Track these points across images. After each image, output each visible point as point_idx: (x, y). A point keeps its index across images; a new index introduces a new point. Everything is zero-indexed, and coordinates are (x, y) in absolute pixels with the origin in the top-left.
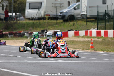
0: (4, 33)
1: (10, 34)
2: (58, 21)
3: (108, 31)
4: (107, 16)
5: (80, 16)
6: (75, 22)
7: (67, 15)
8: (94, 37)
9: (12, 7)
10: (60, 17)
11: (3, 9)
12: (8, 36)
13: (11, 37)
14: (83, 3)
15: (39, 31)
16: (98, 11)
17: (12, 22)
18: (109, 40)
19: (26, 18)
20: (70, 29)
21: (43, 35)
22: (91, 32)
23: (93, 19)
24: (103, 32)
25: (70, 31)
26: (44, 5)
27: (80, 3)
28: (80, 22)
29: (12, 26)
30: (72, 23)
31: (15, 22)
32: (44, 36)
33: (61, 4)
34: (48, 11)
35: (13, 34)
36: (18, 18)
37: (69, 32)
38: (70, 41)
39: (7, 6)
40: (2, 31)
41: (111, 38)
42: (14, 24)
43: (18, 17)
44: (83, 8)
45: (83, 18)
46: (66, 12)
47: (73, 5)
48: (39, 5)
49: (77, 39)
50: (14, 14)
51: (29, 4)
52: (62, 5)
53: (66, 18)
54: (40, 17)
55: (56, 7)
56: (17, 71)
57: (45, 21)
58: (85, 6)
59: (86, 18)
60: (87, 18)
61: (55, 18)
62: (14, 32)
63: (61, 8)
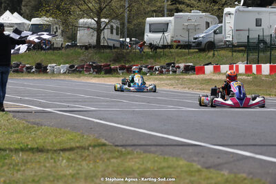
0: (112, 67)
1: (122, 68)
2: (191, 50)
3: (262, 65)
4: (262, 44)
5: (223, 44)
6: (216, 53)
7: (205, 42)
8: (241, 74)
9: (126, 30)
10: (194, 45)
11: (112, 33)
12: (119, 71)
13: (123, 73)
14: (227, 24)
15: (162, 64)
16: (248, 37)
17: (125, 51)
18: (263, 78)
20: (207, 63)
21: (168, 71)
22: (237, 67)
23: (243, 48)
24: (254, 67)
25: (207, 64)
26: (171, 27)
27: (223, 24)
28: (222, 52)
29: (125, 58)
30: (211, 54)
31: (128, 51)
32: (171, 73)
33: (195, 26)
34: (176, 36)
35: (126, 69)
36: (134, 46)
37: (206, 66)
38: (206, 80)
39: (117, 28)
40: (109, 63)
41: (266, 76)
42: (127, 53)
43: (134, 44)
44: (227, 31)
45: (228, 47)
46: (203, 37)
47: (213, 28)
48: (165, 27)
49: (216, 77)
50: (128, 40)
51: (150, 25)
52: (197, 28)
53: (203, 46)
54: (166, 44)
55: (188, 30)
56: (115, 123)
57: (171, 50)
58: (230, 29)
59: (231, 46)
60: (234, 46)
61: (187, 46)
62: (127, 66)
63: (195, 31)
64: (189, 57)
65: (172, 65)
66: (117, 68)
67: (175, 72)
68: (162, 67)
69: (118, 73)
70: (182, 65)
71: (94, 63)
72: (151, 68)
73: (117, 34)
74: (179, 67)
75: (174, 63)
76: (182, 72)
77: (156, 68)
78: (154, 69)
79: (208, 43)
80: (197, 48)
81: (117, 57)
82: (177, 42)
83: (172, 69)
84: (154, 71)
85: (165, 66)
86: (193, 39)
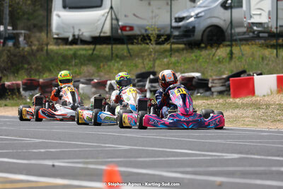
0: (7, 83)
1: (30, 86)
5: (244, 30)
6: (236, 50)
10: (176, 33)
12: (22, 92)
13: (32, 97)
19: (56, 36)
32: (148, 94)
34: (126, 16)
35: (38, 89)
45: (257, 36)
46: (197, 16)
59: (266, 35)
62: (41, 80)
63: (167, 4)
64: (173, 59)
65: (152, 77)
66: (18, 85)
69: (20, 96)
72: (100, 85)
75: (154, 74)
77: (111, 84)
78: (107, 86)
79: (209, 29)
80: (185, 39)
81: (12, 63)
82: (125, 30)
83: (152, 87)
84: (107, 93)
85: (134, 80)
86: (173, 21)
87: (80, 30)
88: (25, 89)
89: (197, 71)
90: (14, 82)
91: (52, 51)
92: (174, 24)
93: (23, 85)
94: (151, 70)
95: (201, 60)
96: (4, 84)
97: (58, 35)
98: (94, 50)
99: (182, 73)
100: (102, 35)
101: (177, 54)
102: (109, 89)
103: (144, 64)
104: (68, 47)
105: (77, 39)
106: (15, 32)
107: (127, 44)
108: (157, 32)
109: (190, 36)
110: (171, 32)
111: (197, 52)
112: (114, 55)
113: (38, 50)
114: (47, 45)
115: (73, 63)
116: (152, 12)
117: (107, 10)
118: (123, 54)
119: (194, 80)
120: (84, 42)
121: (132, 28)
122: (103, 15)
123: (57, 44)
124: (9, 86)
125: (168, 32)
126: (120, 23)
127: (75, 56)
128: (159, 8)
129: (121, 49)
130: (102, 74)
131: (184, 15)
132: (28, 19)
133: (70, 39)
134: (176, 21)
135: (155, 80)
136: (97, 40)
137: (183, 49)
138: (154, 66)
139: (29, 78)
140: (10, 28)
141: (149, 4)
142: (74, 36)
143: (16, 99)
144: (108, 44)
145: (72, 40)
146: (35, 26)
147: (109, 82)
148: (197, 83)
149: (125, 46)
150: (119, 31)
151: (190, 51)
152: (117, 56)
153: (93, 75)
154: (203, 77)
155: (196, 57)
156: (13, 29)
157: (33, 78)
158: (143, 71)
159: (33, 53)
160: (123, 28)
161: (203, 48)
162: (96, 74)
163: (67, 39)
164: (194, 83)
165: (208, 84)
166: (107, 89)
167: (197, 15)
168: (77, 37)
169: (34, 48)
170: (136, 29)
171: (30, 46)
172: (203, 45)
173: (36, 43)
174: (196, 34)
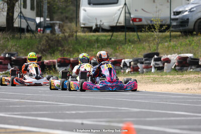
0: (46, 61)
1: (63, 63)
12: (57, 68)
15: (135, 57)
19: (82, 26)
21: (148, 67)
32: (153, 70)
34: (136, 10)
35: (70, 65)
62: (72, 59)
63: (168, 1)
65: (156, 57)
66: (54, 63)
67: (160, 69)
68: (137, 61)
69: (56, 71)
70: (174, 58)
71: (13, 55)
72: (116, 63)
73: (32, 8)
74: (168, 61)
75: (158, 54)
76: (175, 69)
77: (124, 62)
78: (122, 64)
79: (199, 20)
80: (181, 28)
81: (49, 45)
82: (136, 21)
83: (156, 64)
84: (122, 68)
85: (142, 59)
86: (172, 14)
87: (101, 21)
88: (59, 66)
89: (190, 53)
90: (51, 60)
91: (80, 36)
92: (173, 17)
93: (58, 62)
94: (156, 52)
95: (193, 44)
96: (43, 62)
97: (84, 24)
98: (112, 36)
99: (178, 54)
100: (118, 24)
101: (175, 39)
102: (124, 66)
103: (150, 47)
104: (92, 34)
105: (99, 28)
106: (52, 22)
107: (137, 32)
108: (160, 23)
109: (185, 26)
110: (171, 23)
111: (190, 38)
112: (127, 40)
113: (69, 36)
114: (76, 32)
115: (96, 46)
116: (157, 7)
117: (122, 6)
118: (133, 39)
119: (188, 59)
120: (104, 30)
121: (140, 20)
122: (119, 10)
123: (84, 32)
124: (47, 63)
125: (168, 23)
126: (132, 16)
127: (97, 41)
128: (162, 5)
129: (132, 35)
130: (118, 54)
131: (181, 10)
132: (62, 13)
133: (94, 28)
134: (174, 15)
135: (159, 59)
136: (114, 29)
137: (180, 36)
138: (157, 49)
139: (62, 57)
140: (48, 19)
141: (154, 2)
142: (97, 25)
143: (53, 73)
144: (123, 31)
145: (95, 29)
146: (67, 18)
147: (123, 61)
148: (190, 61)
149: (135, 33)
150: (131, 22)
151: (184, 37)
152: (129, 41)
153: (111, 55)
154: (195, 57)
155: (190, 41)
156: (51, 20)
157: (65, 57)
158: (149, 52)
159: (65, 39)
160: (134, 20)
161: (195, 35)
162: (114, 55)
163: (91, 28)
164: (188, 62)
165: (198, 62)
166: (122, 66)
167: (190, 10)
168: (98, 26)
169: (67, 34)
170: (143, 20)
171: (63, 33)
172: (195, 33)
173: (68, 31)
174: (189, 24)
